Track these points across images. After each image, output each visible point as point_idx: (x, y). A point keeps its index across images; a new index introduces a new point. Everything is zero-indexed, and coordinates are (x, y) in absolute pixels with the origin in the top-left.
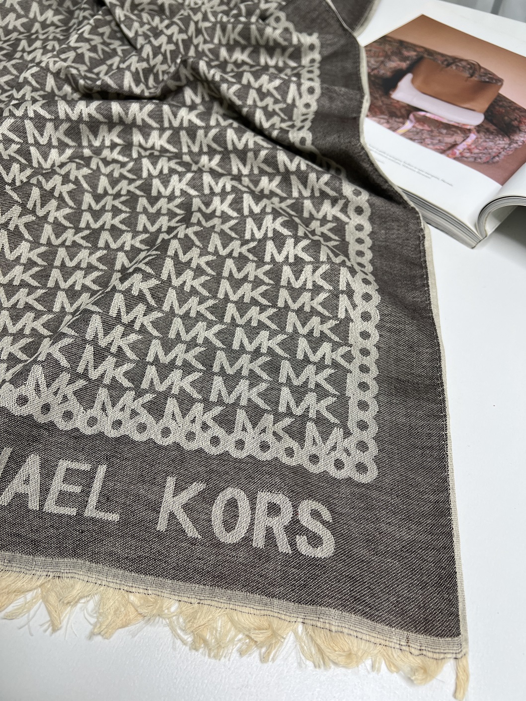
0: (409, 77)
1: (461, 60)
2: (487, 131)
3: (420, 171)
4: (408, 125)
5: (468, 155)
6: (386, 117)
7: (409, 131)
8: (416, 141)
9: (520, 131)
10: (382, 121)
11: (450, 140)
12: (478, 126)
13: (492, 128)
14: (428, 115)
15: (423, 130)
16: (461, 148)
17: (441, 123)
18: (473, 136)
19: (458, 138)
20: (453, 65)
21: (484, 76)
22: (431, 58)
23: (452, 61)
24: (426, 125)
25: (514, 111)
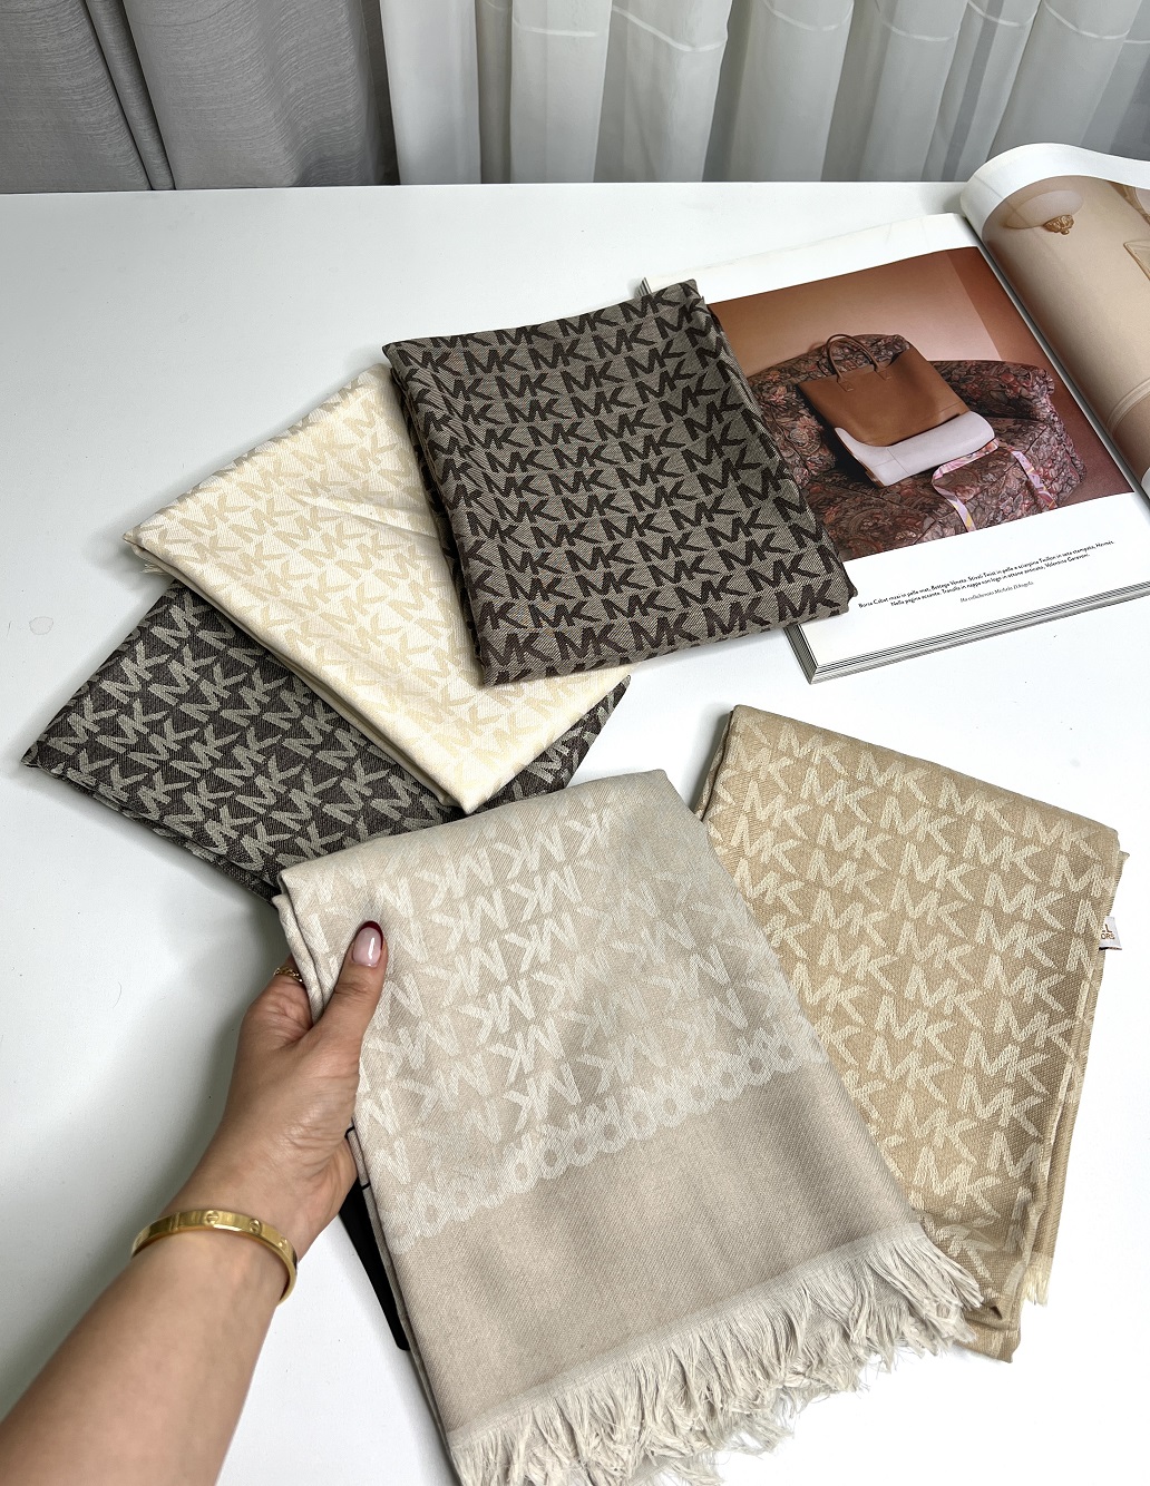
0: (845, 437)
1: (827, 346)
2: (1016, 433)
3: (1069, 557)
4: (957, 505)
5: (1056, 486)
6: (929, 520)
7: (973, 514)
8: (999, 519)
9: (1031, 400)
10: (937, 528)
11: (1014, 485)
12: (998, 434)
13: (1010, 422)
14: (945, 470)
15: (975, 496)
16: (1036, 482)
17: (971, 467)
18: (1017, 454)
19: (1013, 473)
20: (836, 366)
21: (880, 351)
22: (802, 377)
23: (824, 361)
24: (967, 488)
25: (982, 376)
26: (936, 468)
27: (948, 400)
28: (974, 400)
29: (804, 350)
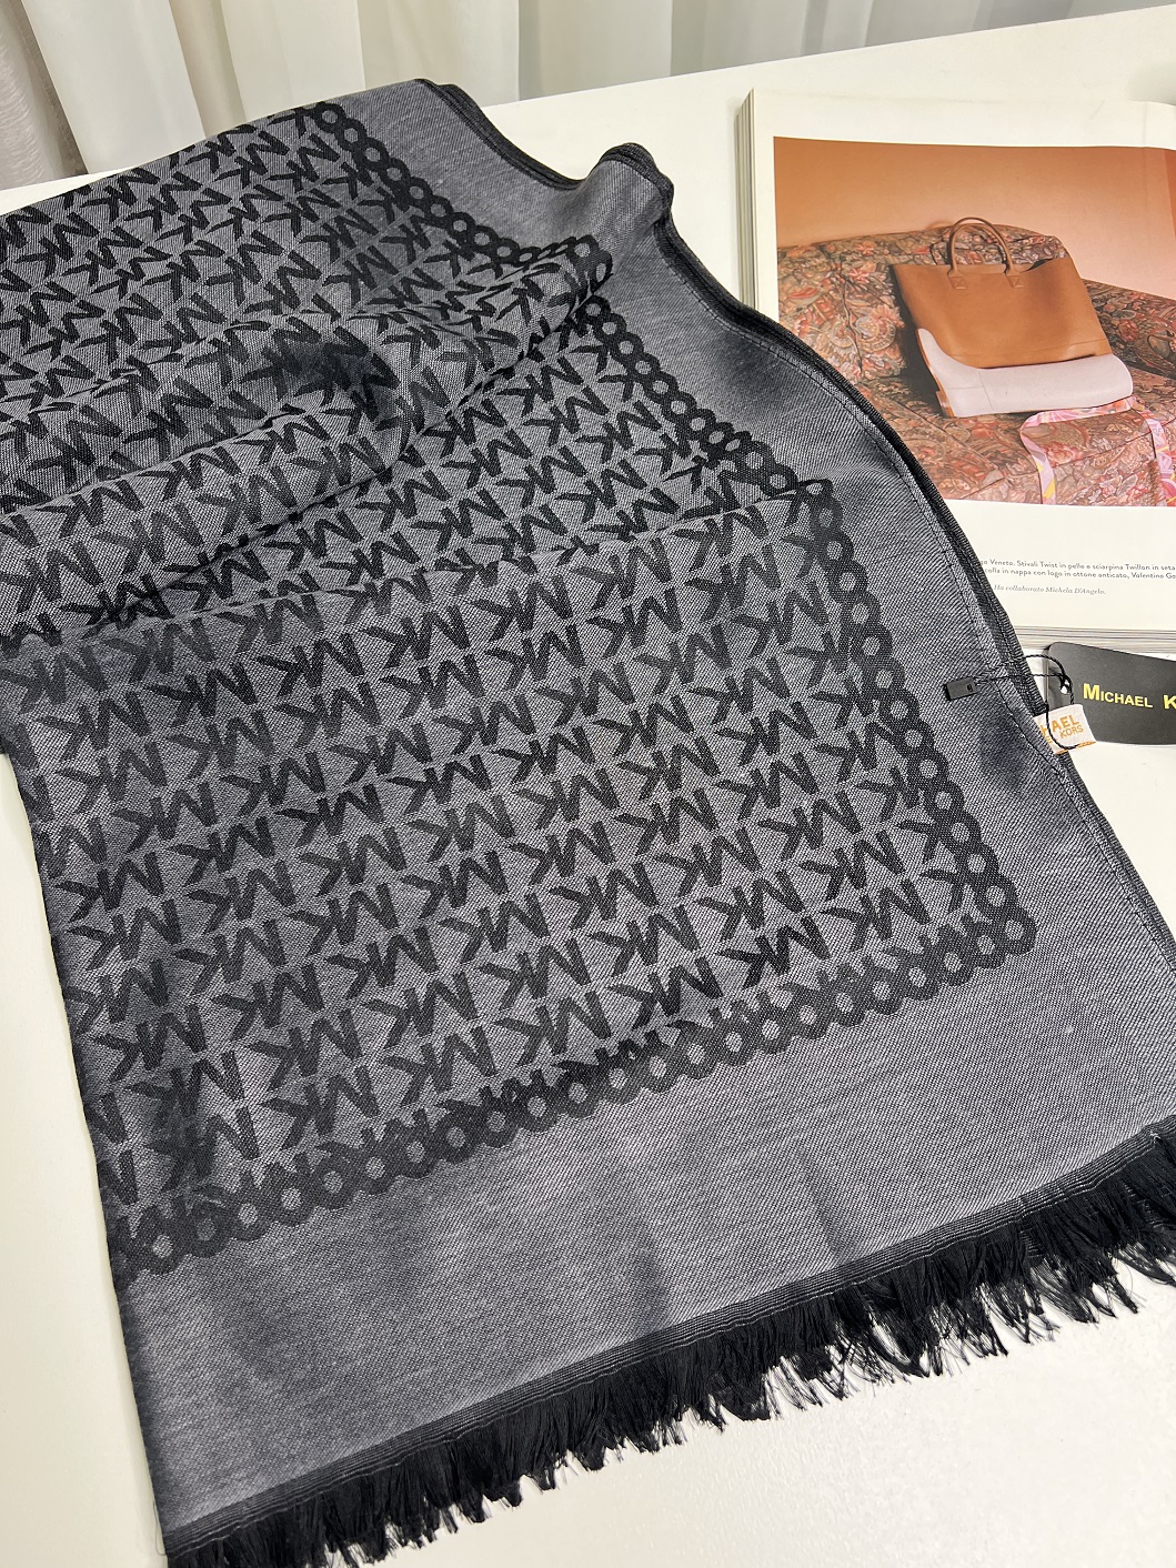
0: (926, 340)
1: (953, 229)
4: (1043, 466)
6: (997, 475)
7: (1059, 483)
8: (1093, 499)
10: (1003, 487)
11: (1132, 461)
12: (1138, 392)
13: (1161, 381)
14: (1045, 418)
15: (1072, 461)
16: (1165, 465)
17: (1081, 425)
18: (1155, 426)
19: (1139, 446)
20: (954, 255)
21: (1022, 250)
22: (904, 258)
23: (942, 245)
24: (1066, 448)
25: (1147, 314)
26: (1035, 413)
27: (1089, 332)
28: (1124, 344)
29: (919, 225)
